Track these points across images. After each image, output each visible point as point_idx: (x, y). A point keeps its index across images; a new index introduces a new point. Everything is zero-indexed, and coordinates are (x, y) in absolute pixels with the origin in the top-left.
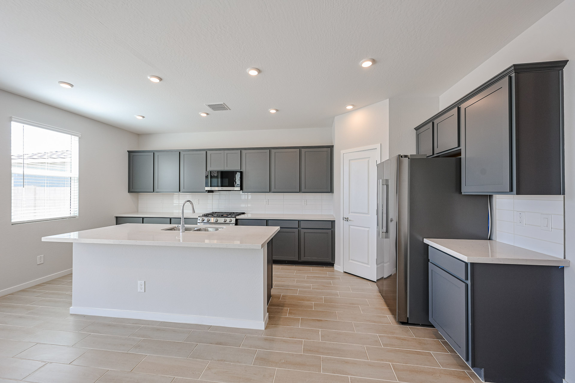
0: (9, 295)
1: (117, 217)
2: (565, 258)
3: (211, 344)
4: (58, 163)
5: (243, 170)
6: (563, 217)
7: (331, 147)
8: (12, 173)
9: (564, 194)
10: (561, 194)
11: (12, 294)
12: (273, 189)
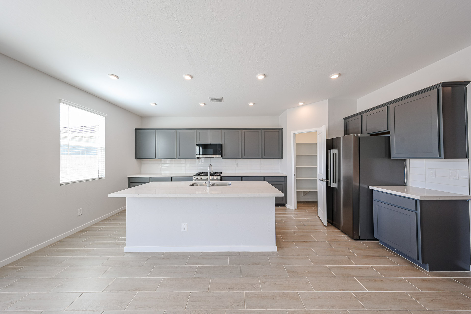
0: (59, 241)
1: (129, 177)
2: (470, 195)
3: (249, 264)
4: (89, 137)
5: (223, 143)
6: (468, 171)
7: (281, 129)
8: (61, 143)
9: (468, 158)
10: (466, 158)
11: (61, 241)
12: (243, 156)
